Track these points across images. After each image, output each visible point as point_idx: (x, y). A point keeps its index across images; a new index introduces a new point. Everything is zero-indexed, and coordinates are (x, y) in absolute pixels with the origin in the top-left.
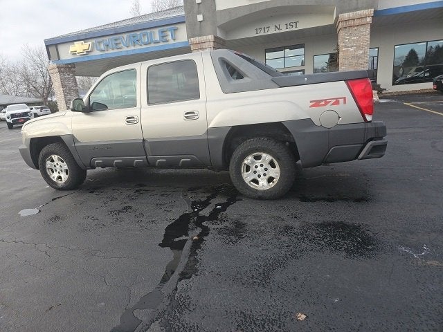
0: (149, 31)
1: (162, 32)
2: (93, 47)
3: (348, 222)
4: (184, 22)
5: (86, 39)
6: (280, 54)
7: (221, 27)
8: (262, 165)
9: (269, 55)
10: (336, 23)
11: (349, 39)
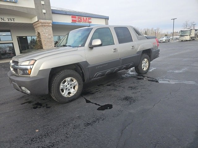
10: (34, 23)
11: (45, 31)
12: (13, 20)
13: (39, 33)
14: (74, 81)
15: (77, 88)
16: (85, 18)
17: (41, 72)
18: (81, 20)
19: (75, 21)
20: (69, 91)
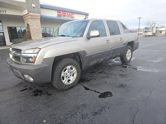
10: (24, 15)
11: (34, 23)
12: (4, 12)
13: (28, 25)
14: (74, 69)
15: (75, 75)
16: (69, 13)
17: (45, 60)
18: (66, 14)
19: (61, 15)
20: (69, 79)
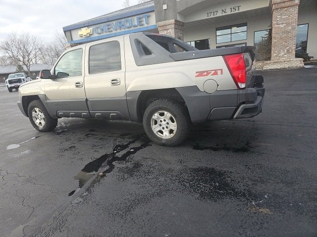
0: (130, 18)
1: (139, 19)
2: (93, 31)
3: (218, 169)
4: (154, 11)
5: (89, 26)
6: (228, 31)
7: (181, 13)
8: (165, 120)
9: (219, 33)
12: (237, 8)
